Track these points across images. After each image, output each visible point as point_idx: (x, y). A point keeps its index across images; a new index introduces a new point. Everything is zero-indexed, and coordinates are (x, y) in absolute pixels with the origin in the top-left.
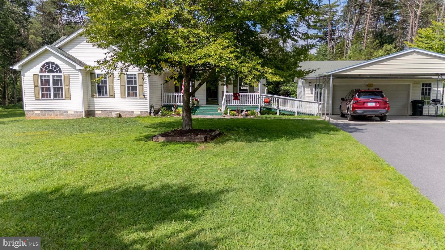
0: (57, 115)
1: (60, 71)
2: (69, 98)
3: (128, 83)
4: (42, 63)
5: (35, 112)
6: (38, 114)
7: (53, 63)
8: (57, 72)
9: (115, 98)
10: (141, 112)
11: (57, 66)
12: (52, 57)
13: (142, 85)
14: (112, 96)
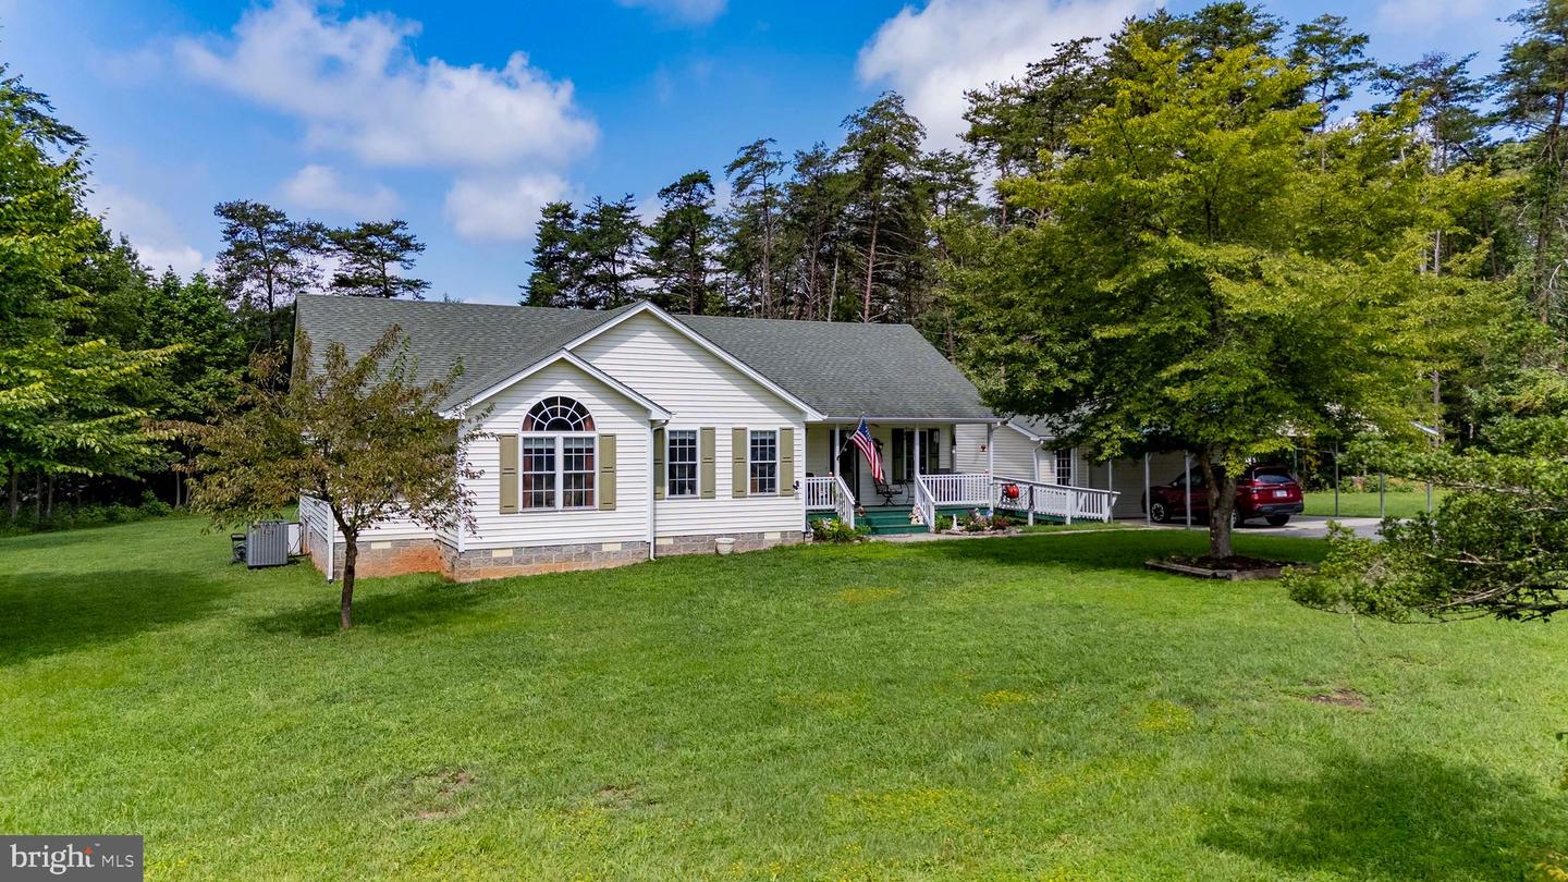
0: (568, 559)
2: (609, 505)
3: (754, 456)
4: (534, 402)
5: (496, 554)
6: (506, 562)
7: (567, 402)
8: (578, 427)
9: (717, 498)
11: (581, 409)
12: (566, 382)
13: (788, 460)
14: (710, 494)
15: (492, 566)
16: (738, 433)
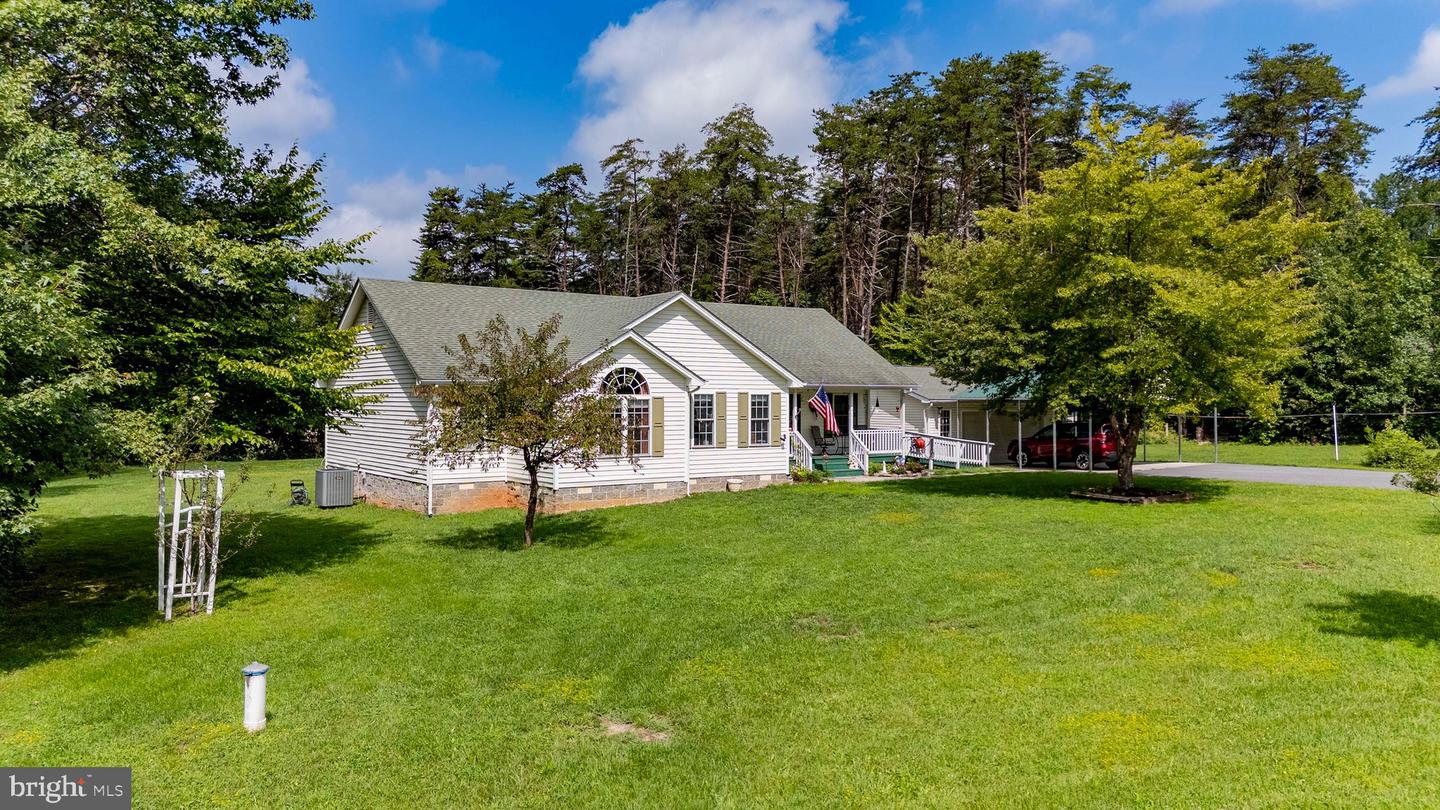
0: (631, 495)
1: (647, 391)
2: (659, 454)
3: (753, 416)
4: (606, 371)
5: (580, 491)
6: (587, 497)
7: (629, 371)
8: (638, 391)
9: (728, 448)
10: (773, 476)
11: (639, 377)
12: (629, 356)
13: (777, 418)
14: (722, 445)
15: (577, 501)
16: (742, 395)
